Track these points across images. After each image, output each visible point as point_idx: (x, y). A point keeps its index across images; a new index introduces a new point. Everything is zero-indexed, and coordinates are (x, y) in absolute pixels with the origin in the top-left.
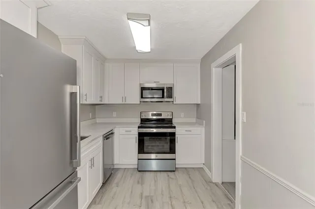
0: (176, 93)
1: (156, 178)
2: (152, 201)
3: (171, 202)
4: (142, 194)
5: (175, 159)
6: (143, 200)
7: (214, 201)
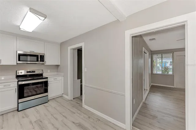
0: (46, 59)
1: (36, 110)
2: (41, 122)
3: (53, 116)
4: (31, 122)
5: (47, 96)
6: (34, 124)
7: (73, 107)
